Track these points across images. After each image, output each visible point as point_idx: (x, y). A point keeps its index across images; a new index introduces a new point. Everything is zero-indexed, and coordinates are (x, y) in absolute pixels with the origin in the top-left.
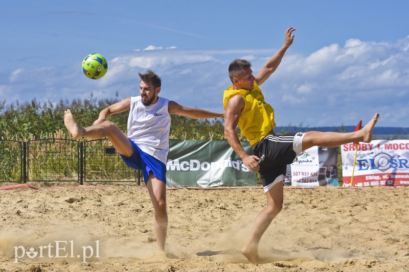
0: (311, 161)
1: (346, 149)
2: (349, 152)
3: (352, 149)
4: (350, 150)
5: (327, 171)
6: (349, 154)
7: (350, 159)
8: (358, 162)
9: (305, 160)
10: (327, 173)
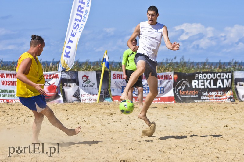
0: (92, 86)
1: (114, 78)
2: (116, 80)
3: (118, 78)
4: (117, 78)
5: (104, 92)
6: (116, 81)
7: (116, 85)
8: (121, 87)
9: (89, 85)
10: (104, 94)
